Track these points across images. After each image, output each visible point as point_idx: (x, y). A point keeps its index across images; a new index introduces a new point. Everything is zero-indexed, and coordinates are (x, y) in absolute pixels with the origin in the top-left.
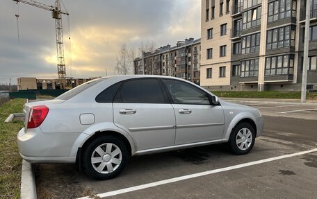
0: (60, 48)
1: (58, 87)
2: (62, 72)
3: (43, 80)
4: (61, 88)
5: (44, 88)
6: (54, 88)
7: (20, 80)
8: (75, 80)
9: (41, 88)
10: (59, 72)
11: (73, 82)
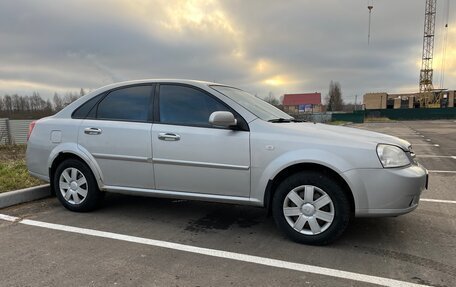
0: (429, 44)
1: (417, 105)
2: (427, 82)
3: (397, 96)
4: (421, 106)
5: (397, 106)
6: (411, 106)
7: (367, 97)
8: (448, 93)
9: (392, 106)
10: (421, 83)
11: (445, 96)
